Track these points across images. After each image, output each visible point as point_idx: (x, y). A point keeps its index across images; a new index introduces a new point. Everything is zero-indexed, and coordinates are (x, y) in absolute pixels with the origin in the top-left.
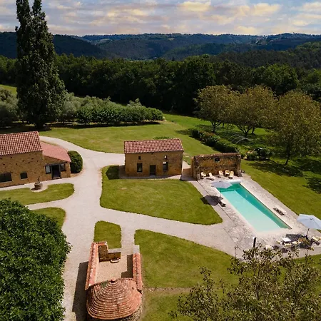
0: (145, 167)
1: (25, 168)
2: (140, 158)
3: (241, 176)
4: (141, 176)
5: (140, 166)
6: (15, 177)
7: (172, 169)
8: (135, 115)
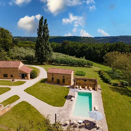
0: (55, 80)
1: (12, 73)
2: (53, 75)
3: (96, 90)
4: (53, 83)
5: (53, 79)
6: (9, 76)
7: (66, 82)
8: (79, 62)
